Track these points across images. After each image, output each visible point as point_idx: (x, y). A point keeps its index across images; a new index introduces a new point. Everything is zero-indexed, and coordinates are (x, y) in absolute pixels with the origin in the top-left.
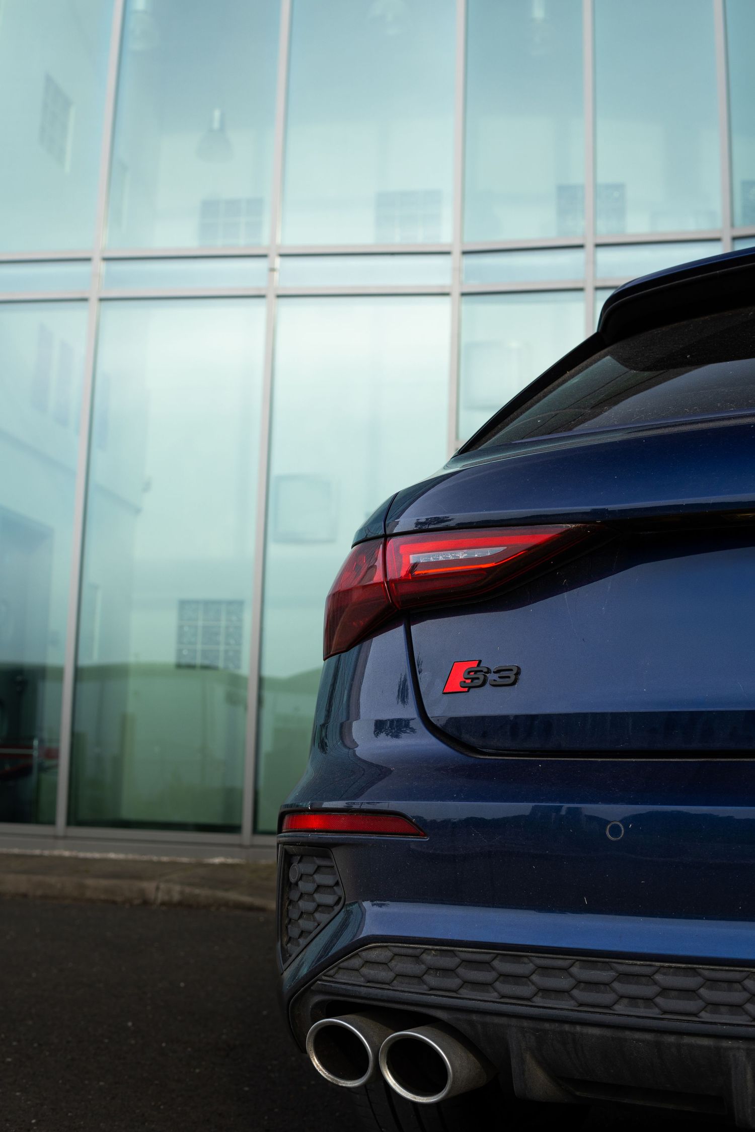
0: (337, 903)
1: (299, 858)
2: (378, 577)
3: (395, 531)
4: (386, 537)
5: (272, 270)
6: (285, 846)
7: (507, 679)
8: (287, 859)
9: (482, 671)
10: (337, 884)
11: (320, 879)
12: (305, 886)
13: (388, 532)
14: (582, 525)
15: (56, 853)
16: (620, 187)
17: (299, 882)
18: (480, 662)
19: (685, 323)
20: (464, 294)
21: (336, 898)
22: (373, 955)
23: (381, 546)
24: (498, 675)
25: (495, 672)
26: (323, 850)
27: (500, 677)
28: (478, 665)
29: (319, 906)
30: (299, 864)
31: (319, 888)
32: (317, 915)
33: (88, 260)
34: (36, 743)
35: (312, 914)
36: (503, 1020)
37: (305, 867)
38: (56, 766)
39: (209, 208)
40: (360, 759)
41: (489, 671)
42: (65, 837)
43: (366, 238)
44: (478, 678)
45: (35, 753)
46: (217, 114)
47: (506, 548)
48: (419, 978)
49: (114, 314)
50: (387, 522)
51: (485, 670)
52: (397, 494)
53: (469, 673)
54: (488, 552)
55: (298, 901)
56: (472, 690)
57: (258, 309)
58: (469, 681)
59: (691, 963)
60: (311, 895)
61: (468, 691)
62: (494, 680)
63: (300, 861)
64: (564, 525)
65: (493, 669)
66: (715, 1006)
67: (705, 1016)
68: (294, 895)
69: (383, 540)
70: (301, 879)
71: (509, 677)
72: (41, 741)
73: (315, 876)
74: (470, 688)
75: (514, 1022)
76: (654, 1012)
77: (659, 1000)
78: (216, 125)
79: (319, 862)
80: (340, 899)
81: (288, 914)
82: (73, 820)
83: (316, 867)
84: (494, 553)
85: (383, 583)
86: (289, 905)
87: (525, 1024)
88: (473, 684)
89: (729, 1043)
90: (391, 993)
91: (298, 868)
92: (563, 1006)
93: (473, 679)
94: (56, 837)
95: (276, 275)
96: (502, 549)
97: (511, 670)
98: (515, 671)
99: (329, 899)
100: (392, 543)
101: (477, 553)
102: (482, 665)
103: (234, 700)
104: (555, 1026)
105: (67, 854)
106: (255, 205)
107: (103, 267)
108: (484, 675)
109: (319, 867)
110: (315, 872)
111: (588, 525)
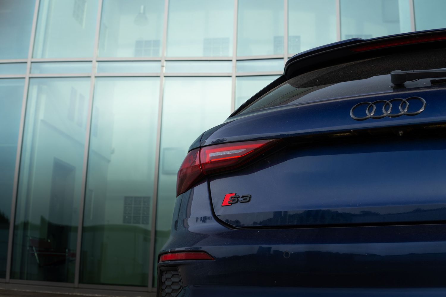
0: (180, 289)
1: (165, 272)
2: (197, 163)
3: (204, 145)
4: (200, 147)
5: (163, 66)
6: (161, 268)
7: (246, 200)
8: (161, 273)
9: (236, 197)
10: (180, 281)
11: (173, 279)
12: (168, 283)
13: (201, 146)
14: (275, 140)
15: (74, 294)
16: (298, 37)
17: (166, 282)
18: (236, 193)
19: (316, 70)
20: (237, 76)
21: (180, 287)
23: (199, 151)
24: (243, 198)
25: (241, 197)
26: (174, 268)
27: (243, 199)
28: (235, 195)
29: (173, 290)
30: (166, 275)
31: (173, 283)
32: (172, 294)
33: (91, 61)
34: (67, 250)
35: (170, 293)
37: (169, 275)
38: (75, 260)
39: (139, 44)
40: (190, 232)
41: (239, 197)
42: (78, 288)
43: (199, 55)
44: (235, 200)
45: (67, 255)
46: (142, 7)
47: (246, 149)
49: (101, 83)
50: (201, 142)
51: (238, 197)
52: (205, 132)
53: (232, 198)
54: (239, 151)
55: (165, 289)
56: (233, 205)
57: (157, 81)
58: (232, 201)
60: (170, 286)
61: (231, 205)
62: (241, 200)
63: (166, 274)
64: (268, 140)
65: (241, 196)
68: (164, 287)
69: (199, 149)
70: (166, 280)
71: (247, 199)
72: (69, 250)
73: (172, 279)
74: (232, 204)
78: (142, 11)
79: (173, 273)
80: (181, 287)
81: (161, 295)
82: (81, 281)
83: (172, 275)
84: (242, 151)
85: (199, 165)
86: (162, 291)
88: (233, 202)
91: (165, 276)
93: (233, 200)
94: (74, 288)
95: (164, 68)
96: (244, 150)
97: (248, 196)
98: (249, 196)
99: (177, 287)
100: (203, 150)
101: (235, 152)
102: (236, 195)
103: (146, 240)
105: (79, 294)
106: (157, 43)
107: (97, 64)
108: (238, 199)
109: (173, 275)
110: (172, 277)
111: (277, 140)
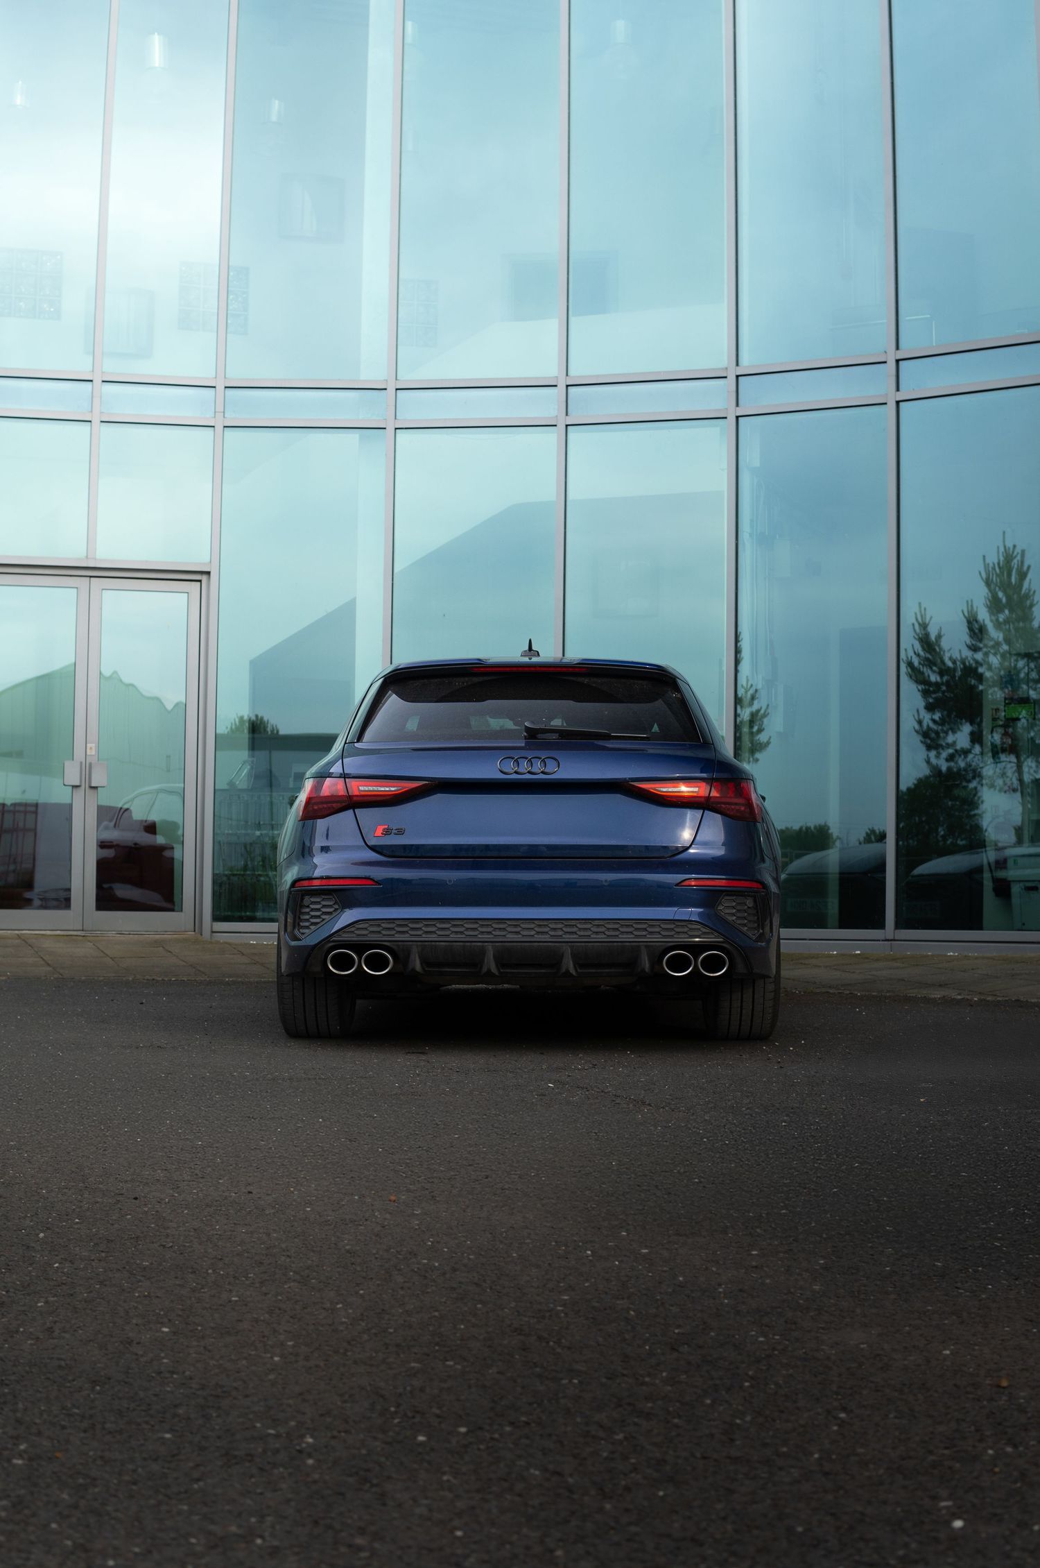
0: (335, 911)
1: (309, 896)
6: (302, 892)
8: (301, 897)
9: (389, 829)
10: (335, 904)
11: (324, 903)
12: (315, 906)
17: (310, 905)
21: (335, 909)
22: (361, 926)
24: (398, 830)
25: (396, 829)
28: (387, 827)
29: (323, 913)
30: (311, 898)
31: (324, 906)
32: (323, 916)
35: (319, 916)
36: (411, 943)
37: (315, 899)
44: (388, 832)
48: (379, 932)
53: (384, 829)
55: (309, 912)
58: (385, 832)
59: (475, 920)
60: (318, 909)
61: (385, 836)
62: (396, 832)
65: (394, 828)
66: (482, 933)
67: (480, 936)
68: (307, 910)
71: (400, 832)
75: (414, 943)
76: (463, 936)
77: (465, 932)
80: (337, 909)
81: (300, 918)
86: (300, 914)
87: (419, 943)
89: (486, 944)
90: (368, 939)
91: (309, 900)
92: (433, 937)
97: (401, 829)
98: (404, 830)
99: (330, 910)
102: (389, 827)
104: (430, 943)
108: (391, 830)
109: (324, 898)
110: (322, 900)
